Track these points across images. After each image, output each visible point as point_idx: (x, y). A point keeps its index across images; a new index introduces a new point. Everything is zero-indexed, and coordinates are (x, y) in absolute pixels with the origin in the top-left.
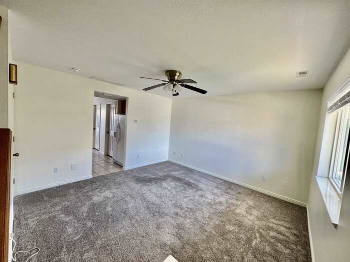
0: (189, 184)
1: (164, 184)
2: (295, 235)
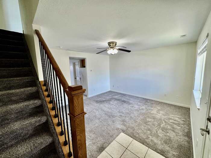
0: (124, 102)
1: (111, 103)
2: (183, 121)
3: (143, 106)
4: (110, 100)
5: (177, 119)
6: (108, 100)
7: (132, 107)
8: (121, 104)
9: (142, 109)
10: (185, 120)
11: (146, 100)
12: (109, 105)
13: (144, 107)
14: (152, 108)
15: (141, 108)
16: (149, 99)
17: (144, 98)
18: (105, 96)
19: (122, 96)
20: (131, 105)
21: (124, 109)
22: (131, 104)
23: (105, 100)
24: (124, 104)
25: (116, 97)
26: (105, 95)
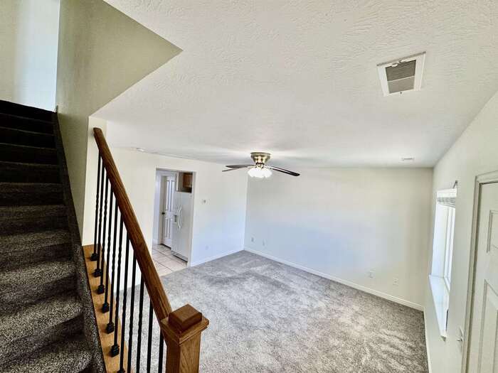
3: (320, 299)
4: (243, 277)
5: (396, 341)
6: (238, 278)
7: (297, 301)
8: (269, 291)
9: (319, 309)
10: (414, 346)
11: (328, 284)
12: (241, 294)
13: (321, 304)
14: (342, 309)
15: (315, 307)
16: (334, 282)
17: (322, 278)
18: (231, 265)
19: (272, 267)
20: (293, 296)
21: (276, 307)
22: (293, 292)
23: (230, 278)
24: (276, 292)
25: (258, 269)
26: (232, 261)
